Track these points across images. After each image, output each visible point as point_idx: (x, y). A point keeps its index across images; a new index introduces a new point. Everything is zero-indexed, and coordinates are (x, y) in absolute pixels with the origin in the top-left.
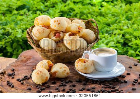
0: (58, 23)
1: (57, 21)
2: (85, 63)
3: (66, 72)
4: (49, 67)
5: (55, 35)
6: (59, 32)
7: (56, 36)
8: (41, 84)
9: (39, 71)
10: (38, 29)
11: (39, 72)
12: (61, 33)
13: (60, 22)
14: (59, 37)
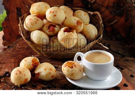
0: (53, 14)
1: (53, 12)
2: (73, 68)
3: (51, 75)
4: (34, 66)
5: (49, 28)
6: (54, 24)
7: (49, 30)
8: (19, 86)
9: (18, 70)
10: (31, 19)
11: (18, 73)
12: (57, 26)
13: (56, 14)
14: (54, 30)
